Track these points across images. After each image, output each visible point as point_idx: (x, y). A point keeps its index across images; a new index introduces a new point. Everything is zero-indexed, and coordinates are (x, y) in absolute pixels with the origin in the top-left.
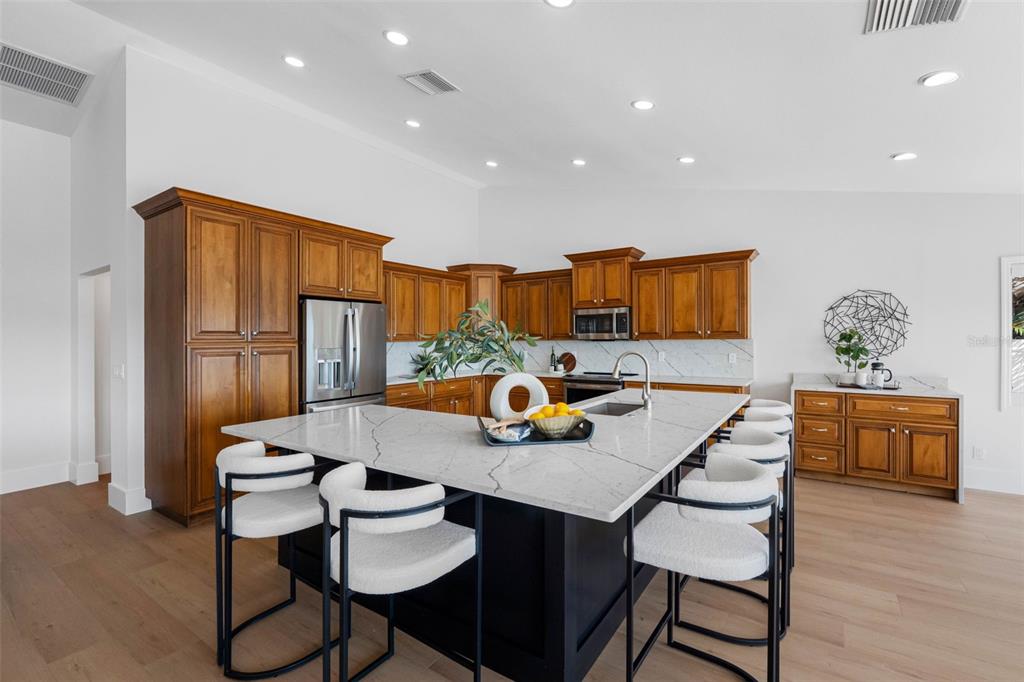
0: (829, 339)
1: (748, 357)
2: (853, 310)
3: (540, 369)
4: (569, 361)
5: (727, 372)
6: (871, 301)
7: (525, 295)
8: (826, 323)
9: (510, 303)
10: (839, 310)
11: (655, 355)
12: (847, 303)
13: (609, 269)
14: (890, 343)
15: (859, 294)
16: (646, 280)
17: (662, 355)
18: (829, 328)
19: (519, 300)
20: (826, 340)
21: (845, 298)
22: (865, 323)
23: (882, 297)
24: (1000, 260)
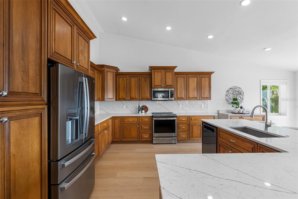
0: (227, 100)
1: (207, 106)
2: (232, 92)
3: (131, 113)
4: (145, 109)
5: (201, 111)
6: (236, 90)
7: (128, 81)
8: (226, 95)
9: (120, 84)
10: (229, 92)
11: (178, 106)
12: (231, 90)
13: (167, 74)
14: (240, 101)
15: (234, 87)
16: (180, 79)
17: (180, 105)
18: (227, 97)
19: (125, 84)
20: (226, 100)
21: (231, 89)
22: (235, 96)
23: (238, 89)
24: (260, 81)
